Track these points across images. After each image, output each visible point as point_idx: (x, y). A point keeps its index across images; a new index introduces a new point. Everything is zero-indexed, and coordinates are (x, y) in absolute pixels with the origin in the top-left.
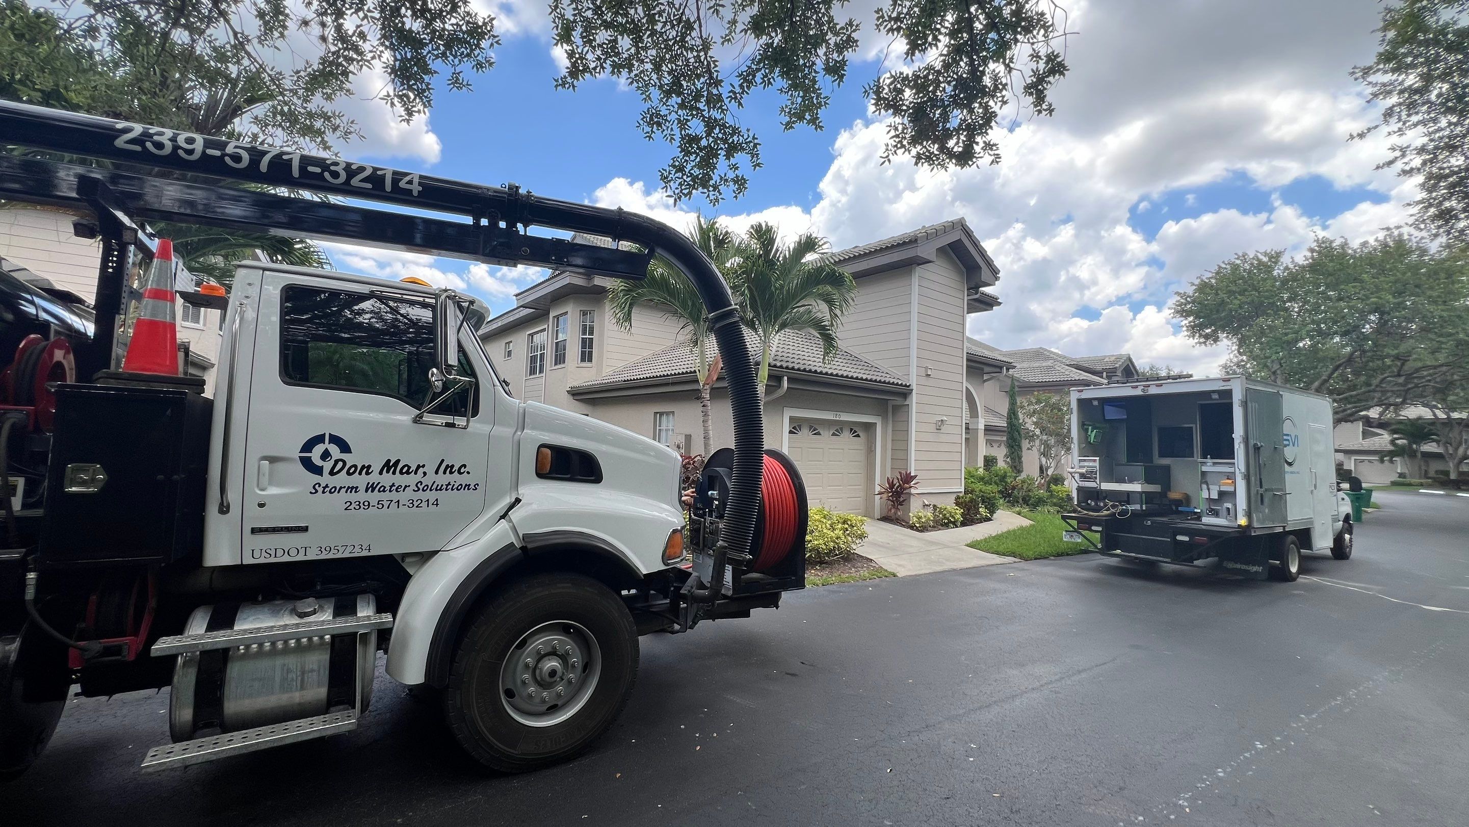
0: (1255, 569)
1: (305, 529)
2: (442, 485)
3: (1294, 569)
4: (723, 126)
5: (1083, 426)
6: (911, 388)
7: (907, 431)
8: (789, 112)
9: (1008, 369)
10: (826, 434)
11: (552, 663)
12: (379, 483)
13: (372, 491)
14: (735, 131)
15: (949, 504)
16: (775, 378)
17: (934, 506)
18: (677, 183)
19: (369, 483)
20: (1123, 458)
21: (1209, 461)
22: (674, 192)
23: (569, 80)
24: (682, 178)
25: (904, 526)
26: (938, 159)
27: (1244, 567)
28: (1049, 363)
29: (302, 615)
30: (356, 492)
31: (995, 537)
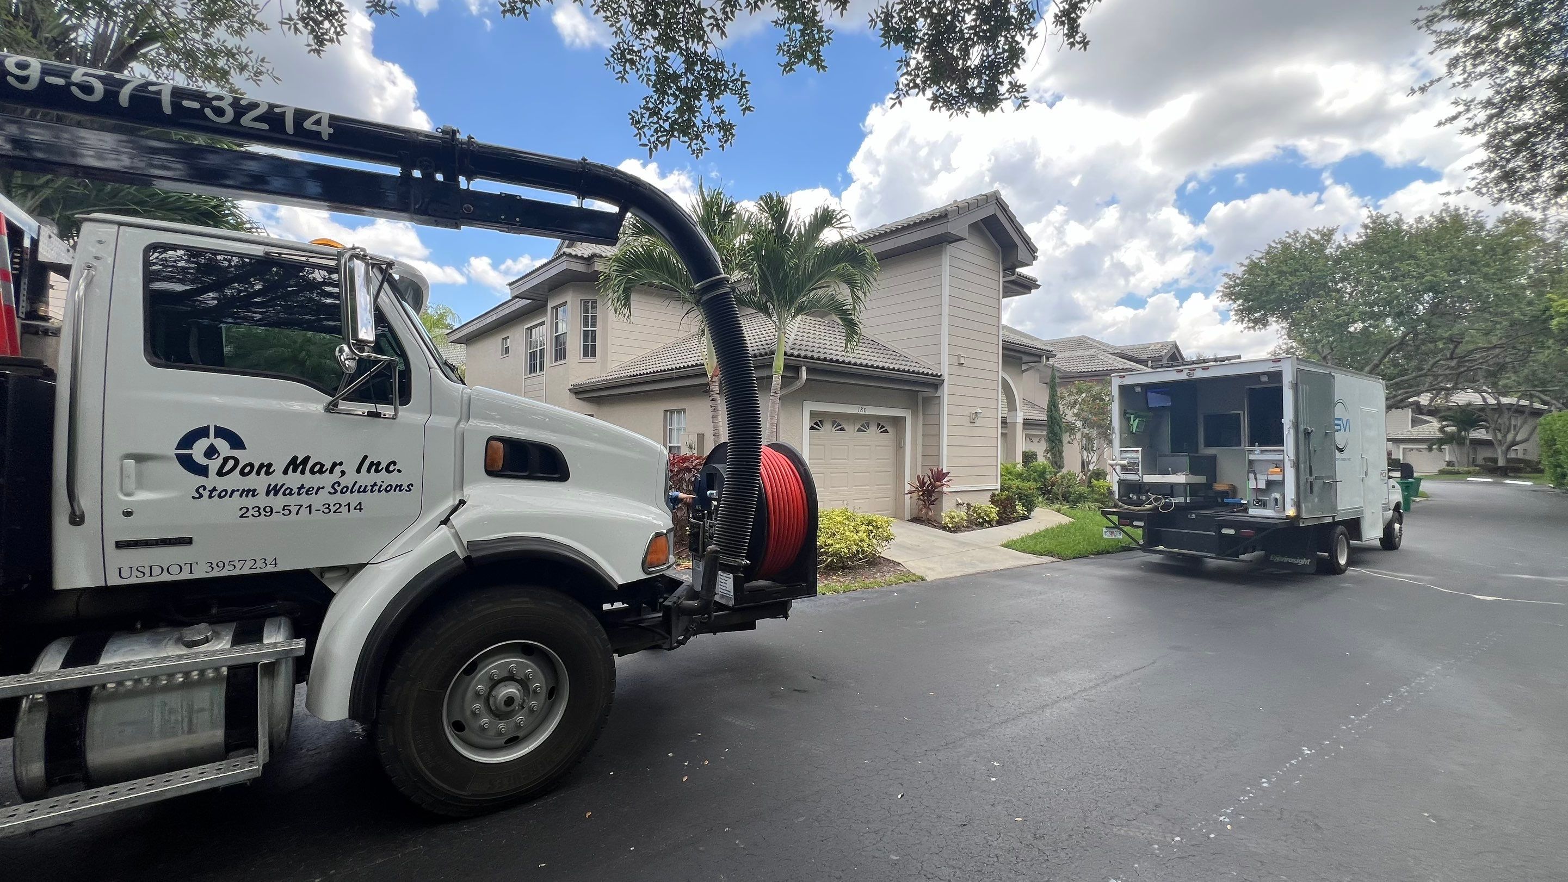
0: (1302, 562)
1: (188, 541)
2: (366, 486)
3: (1342, 561)
4: (704, 62)
5: (1125, 415)
6: (942, 378)
7: (938, 425)
8: (788, 51)
9: (1048, 358)
10: (851, 430)
11: (511, 690)
12: (284, 484)
13: (275, 494)
14: (719, 66)
15: (984, 504)
16: (792, 368)
17: (968, 505)
18: (653, 129)
19: (270, 485)
20: (1167, 447)
21: (1257, 448)
22: (649, 140)
23: (519, 4)
24: (657, 122)
25: (935, 527)
26: (957, 102)
27: (1292, 560)
28: (1092, 352)
29: (191, 644)
30: (253, 495)
31: (1031, 537)
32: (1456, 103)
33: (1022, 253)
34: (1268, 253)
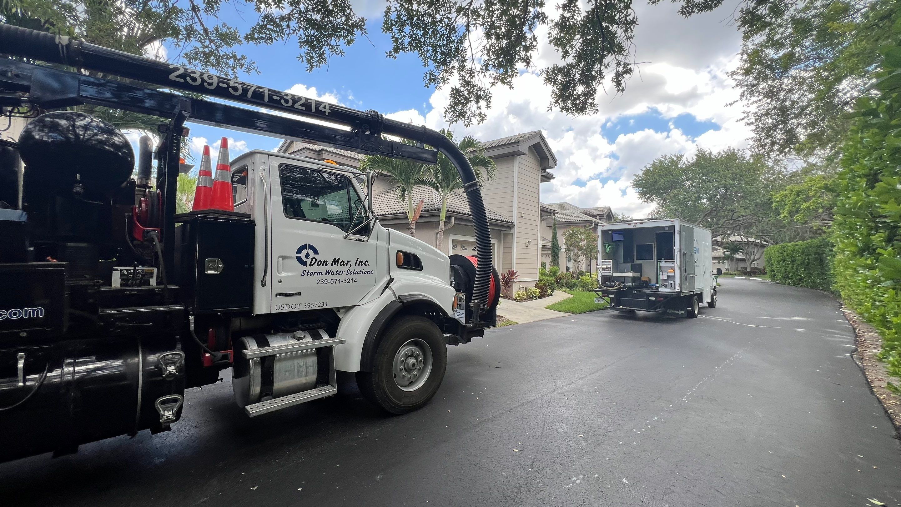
0: (681, 312)
1: (299, 294)
2: (358, 272)
3: (696, 312)
5: (604, 244)
6: (513, 224)
7: (511, 248)
9: (554, 214)
10: (470, 249)
11: (412, 361)
12: (331, 270)
13: (329, 274)
15: (532, 287)
16: (448, 218)
17: (526, 288)
19: (327, 270)
20: (621, 260)
21: (663, 261)
23: (393, 53)
25: (510, 299)
26: (570, 109)
27: (676, 312)
28: (571, 211)
29: (299, 339)
30: (321, 275)
31: (557, 304)
32: (744, 113)
33: (551, 162)
34: (653, 165)
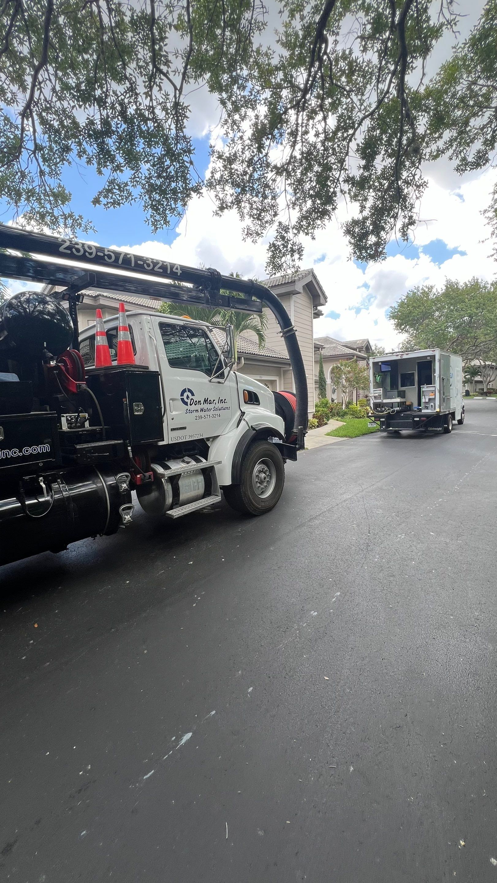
1: (184, 428)
2: (220, 408)
3: (450, 428)
5: (374, 375)
9: (322, 349)
11: (263, 475)
12: (203, 408)
13: (202, 411)
15: (310, 417)
19: (201, 408)
20: (389, 388)
21: (425, 386)
27: (435, 429)
28: (334, 345)
29: (187, 463)
30: (198, 412)
31: (334, 431)
32: (494, 249)
33: (322, 300)
34: (407, 297)
